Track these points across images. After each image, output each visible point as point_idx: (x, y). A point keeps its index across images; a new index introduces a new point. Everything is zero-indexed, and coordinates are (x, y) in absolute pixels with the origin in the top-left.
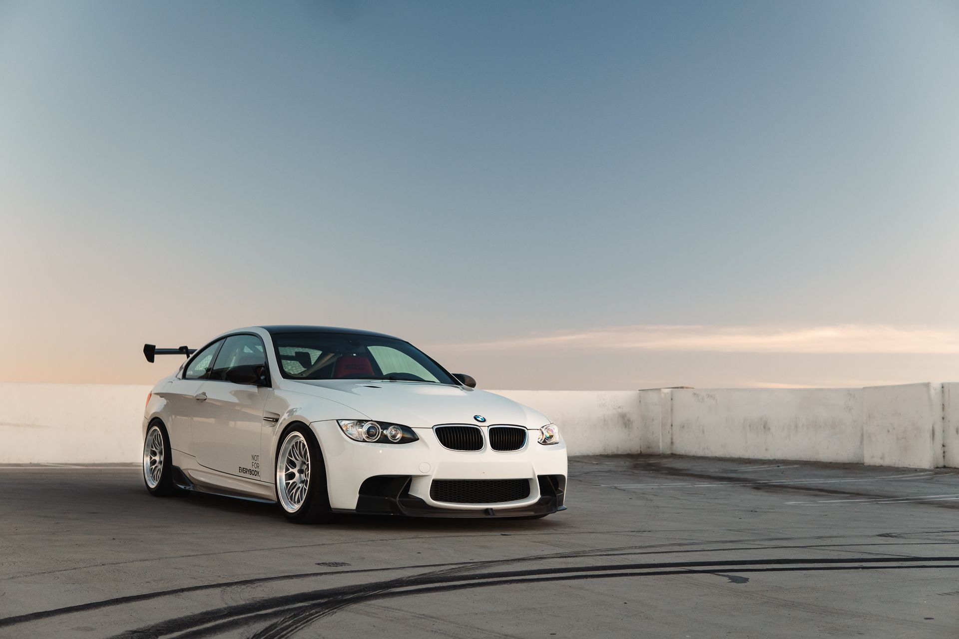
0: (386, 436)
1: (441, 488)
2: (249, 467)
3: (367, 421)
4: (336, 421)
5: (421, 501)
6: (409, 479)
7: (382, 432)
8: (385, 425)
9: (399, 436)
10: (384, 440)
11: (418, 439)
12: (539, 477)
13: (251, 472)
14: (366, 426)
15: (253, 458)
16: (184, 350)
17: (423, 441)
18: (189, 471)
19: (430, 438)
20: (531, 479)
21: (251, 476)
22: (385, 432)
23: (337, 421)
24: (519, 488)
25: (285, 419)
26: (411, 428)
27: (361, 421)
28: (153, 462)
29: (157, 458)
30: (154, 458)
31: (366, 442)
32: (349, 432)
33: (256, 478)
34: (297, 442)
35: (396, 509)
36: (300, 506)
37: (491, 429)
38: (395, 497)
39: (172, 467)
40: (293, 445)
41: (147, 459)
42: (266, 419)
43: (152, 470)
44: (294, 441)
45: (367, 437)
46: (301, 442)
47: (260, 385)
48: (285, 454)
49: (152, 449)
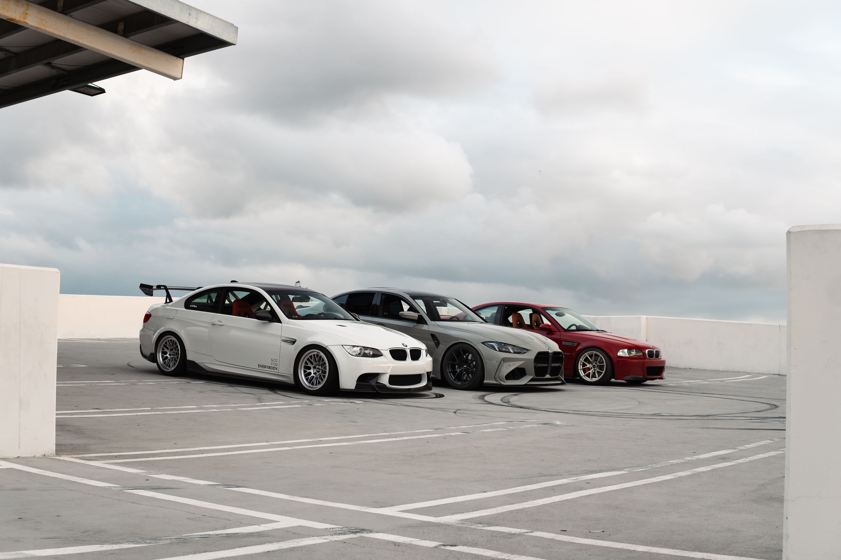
1: (394, 379)
2: (268, 365)
3: (358, 346)
5: (384, 386)
6: (378, 375)
7: (364, 351)
8: (366, 348)
9: (372, 354)
10: (365, 355)
11: (382, 355)
12: (427, 372)
13: (269, 367)
14: (357, 349)
15: (272, 360)
17: (385, 357)
19: (387, 355)
20: (424, 374)
21: (270, 370)
22: (366, 352)
23: (342, 345)
24: (417, 378)
25: (303, 344)
26: (379, 350)
27: (354, 346)
28: (164, 359)
29: (168, 355)
30: (165, 356)
31: (357, 356)
32: (349, 351)
33: (275, 371)
34: (315, 354)
35: (374, 389)
36: (319, 387)
37: (410, 350)
38: (373, 383)
39: (187, 361)
40: (311, 356)
41: (160, 355)
42: (284, 341)
43: (165, 362)
44: (312, 354)
45: (357, 354)
46: (319, 355)
47: (271, 321)
48: (304, 360)
49: (163, 350)
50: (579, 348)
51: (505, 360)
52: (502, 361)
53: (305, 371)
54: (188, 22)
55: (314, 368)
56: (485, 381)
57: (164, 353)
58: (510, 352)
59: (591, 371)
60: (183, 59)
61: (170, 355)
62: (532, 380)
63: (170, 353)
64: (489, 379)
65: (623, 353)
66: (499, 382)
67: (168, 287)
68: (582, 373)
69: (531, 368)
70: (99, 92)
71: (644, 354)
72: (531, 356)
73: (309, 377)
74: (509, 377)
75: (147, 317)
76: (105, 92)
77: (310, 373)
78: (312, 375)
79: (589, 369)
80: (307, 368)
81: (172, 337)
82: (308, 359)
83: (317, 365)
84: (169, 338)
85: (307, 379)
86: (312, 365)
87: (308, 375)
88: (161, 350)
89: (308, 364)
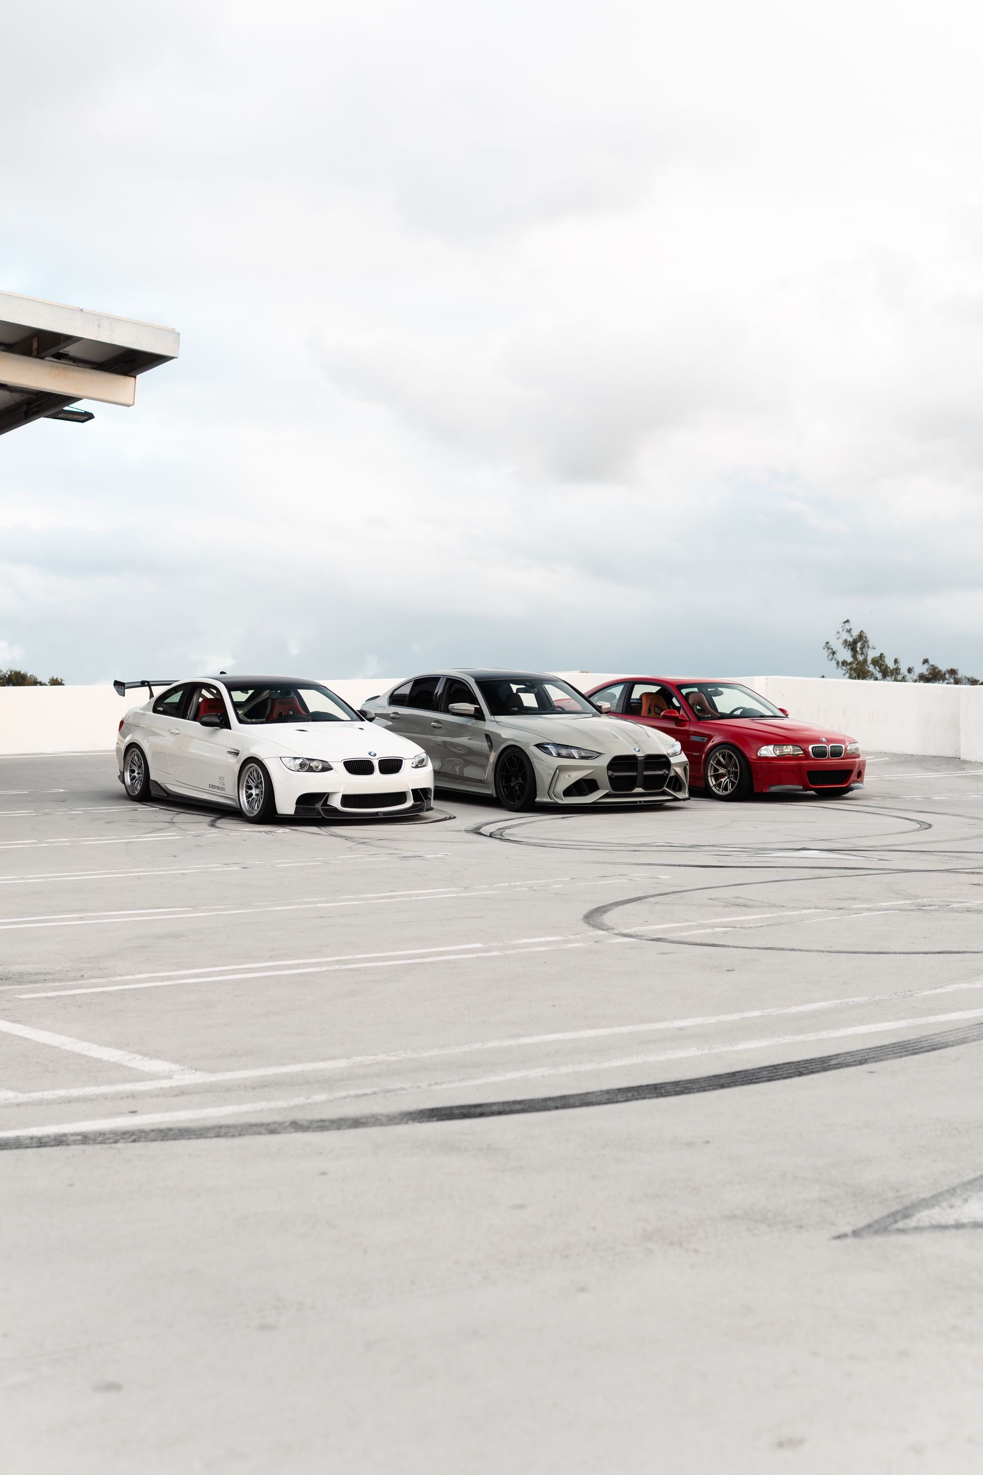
0: (312, 767)
1: (347, 800)
2: (217, 784)
3: (300, 758)
5: (335, 810)
6: (327, 795)
7: (309, 764)
8: (312, 760)
9: (320, 767)
10: (311, 770)
11: (332, 769)
12: (412, 790)
13: (218, 788)
14: (299, 761)
15: (220, 778)
16: (146, 684)
17: (336, 770)
18: (166, 785)
19: (340, 768)
20: (407, 792)
21: (219, 791)
22: (311, 764)
23: (280, 758)
24: (400, 797)
25: (243, 756)
26: (327, 762)
27: (295, 758)
28: (133, 778)
29: (135, 774)
30: (133, 775)
31: (299, 771)
32: (288, 765)
33: (223, 792)
34: (254, 771)
35: (319, 813)
36: (256, 813)
37: (379, 761)
38: (319, 806)
39: (150, 781)
40: (251, 773)
41: (127, 776)
42: (230, 753)
43: (132, 784)
44: (251, 770)
45: (299, 768)
46: (256, 771)
47: (222, 728)
48: (245, 777)
49: (131, 767)
50: (710, 744)
51: (561, 769)
52: (558, 770)
53: (247, 792)
54: (97, 337)
55: (257, 787)
56: (537, 799)
57: (132, 771)
58: (574, 758)
59: (723, 780)
60: (135, 377)
61: (138, 774)
62: (606, 796)
63: (138, 771)
64: (543, 796)
65: (768, 751)
66: (555, 800)
67: (151, 683)
68: (712, 782)
69: (603, 779)
70: (86, 418)
71: (806, 752)
72: (603, 762)
73: (250, 800)
74: (568, 792)
75: (122, 723)
76: (94, 417)
77: (252, 794)
78: (254, 796)
79: (723, 776)
80: (250, 788)
81: (136, 750)
82: (249, 776)
83: (258, 783)
84: (134, 751)
85: (248, 802)
86: (253, 784)
87: (249, 796)
88: (129, 768)
89: (249, 783)
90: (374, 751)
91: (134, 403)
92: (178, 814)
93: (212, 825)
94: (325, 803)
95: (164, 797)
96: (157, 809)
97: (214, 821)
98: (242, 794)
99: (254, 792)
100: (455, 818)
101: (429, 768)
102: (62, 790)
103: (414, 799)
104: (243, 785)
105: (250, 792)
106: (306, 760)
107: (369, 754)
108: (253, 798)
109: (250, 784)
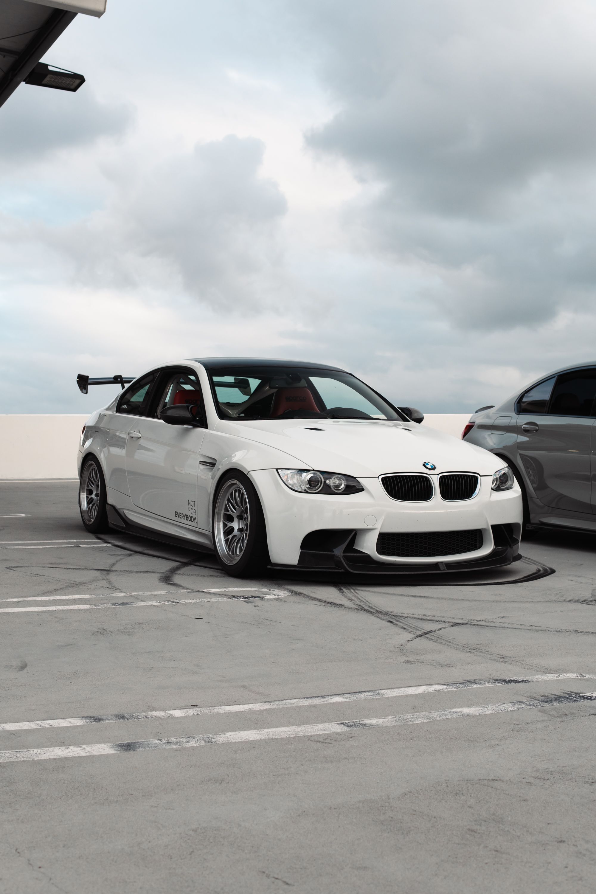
0: (329, 486)
1: (388, 542)
2: (186, 512)
3: (308, 471)
4: (275, 470)
5: (367, 558)
6: (354, 533)
7: (325, 482)
8: (329, 474)
9: (343, 486)
10: (327, 490)
11: (362, 490)
12: (492, 526)
13: (187, 517)
14: (307, 476)
15: (190, 503)
16: (119, 380)
17: (369, 492)
18: (125, 511)
19: (376, 487)
20: (485, 529)
21: (188, 522)
22: (328, 482)
23: (277, 470)
24: (471, 538)
25: (221, 468)
26: (355, 478)
27: (302, 471)
28: (90, 501)
29: (93, 496)
30: (90, 497)
31: (307, 492)
32: (290, 482)
33: (193, 524)
34: (235, 491)
35: (339, 564)
36: (238, 559)
37: (441, 477)
38: (339, 551)
39: (107, 505)
40: (231, 495)
41: (84, 495)
42: (203, 463)
43: (89, 509)
44: (232, 489)
45: (308, 488)
46: (239, 491)
47: (195, 426)
48: (223, 502)
49: (88, 486)
53: (225, 525)
55: (240, 518)
57: (90, 492)
61: (97, 495)
63: (97, 491)
70: (73, 80)
73: (229, 538)
77: (232, 529)
78: (236, 532)
80: (229, 518)
81: (94, 463)
82: (229, 500)
83: (242, 512)
84: (92, 464)
85: (226, 541)
86: (234, 513)
87: (228, 531)
88: (86, 487)
89: (228, 511)
90: (432, 462)
91: (105, 9)
92: (130, 555)
93: (167, 579)
94: (351, 547)
95: (123, 528)
96: (109, 545)
97: (173, 571)
98: (219, 529)
99: (236, 525)
100: (553, 571)
101: (516, 491)
102: (23, 515)
103: (495, 544)
104: (219, 514)
105: (229, 525)
106: (319, 473)
107: (424, 465)
108: (235, 536)
109: (230, 513)
